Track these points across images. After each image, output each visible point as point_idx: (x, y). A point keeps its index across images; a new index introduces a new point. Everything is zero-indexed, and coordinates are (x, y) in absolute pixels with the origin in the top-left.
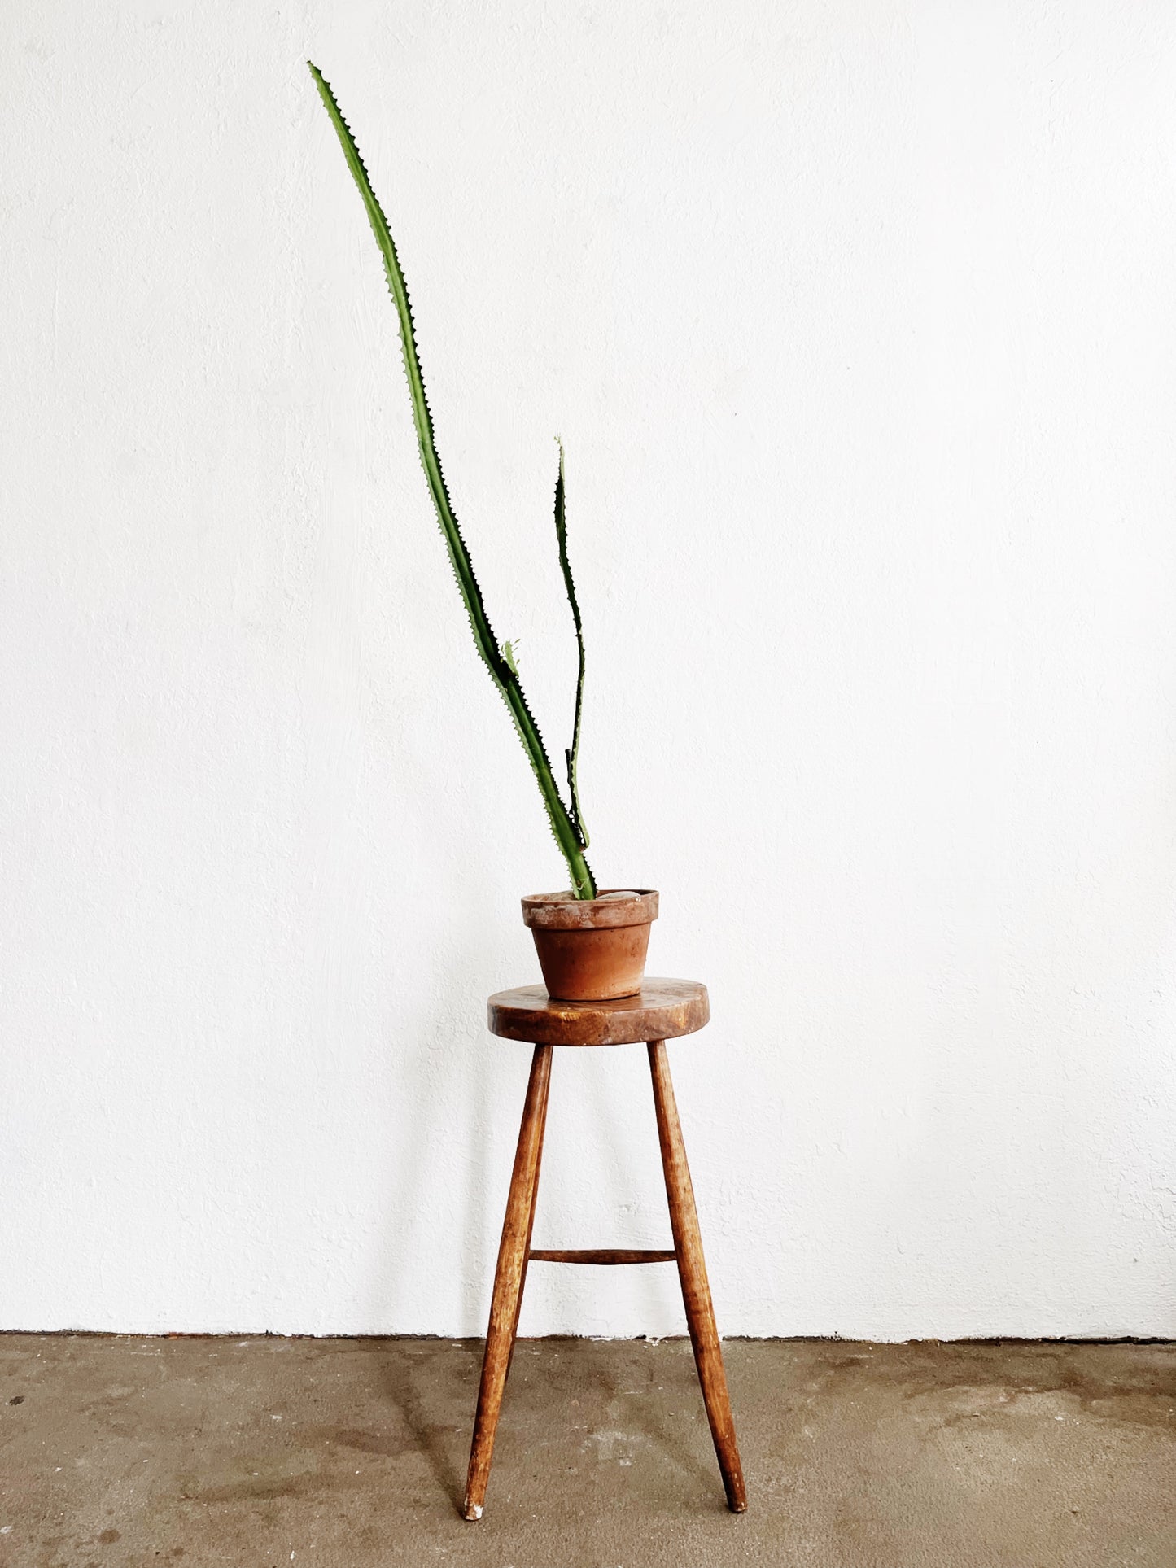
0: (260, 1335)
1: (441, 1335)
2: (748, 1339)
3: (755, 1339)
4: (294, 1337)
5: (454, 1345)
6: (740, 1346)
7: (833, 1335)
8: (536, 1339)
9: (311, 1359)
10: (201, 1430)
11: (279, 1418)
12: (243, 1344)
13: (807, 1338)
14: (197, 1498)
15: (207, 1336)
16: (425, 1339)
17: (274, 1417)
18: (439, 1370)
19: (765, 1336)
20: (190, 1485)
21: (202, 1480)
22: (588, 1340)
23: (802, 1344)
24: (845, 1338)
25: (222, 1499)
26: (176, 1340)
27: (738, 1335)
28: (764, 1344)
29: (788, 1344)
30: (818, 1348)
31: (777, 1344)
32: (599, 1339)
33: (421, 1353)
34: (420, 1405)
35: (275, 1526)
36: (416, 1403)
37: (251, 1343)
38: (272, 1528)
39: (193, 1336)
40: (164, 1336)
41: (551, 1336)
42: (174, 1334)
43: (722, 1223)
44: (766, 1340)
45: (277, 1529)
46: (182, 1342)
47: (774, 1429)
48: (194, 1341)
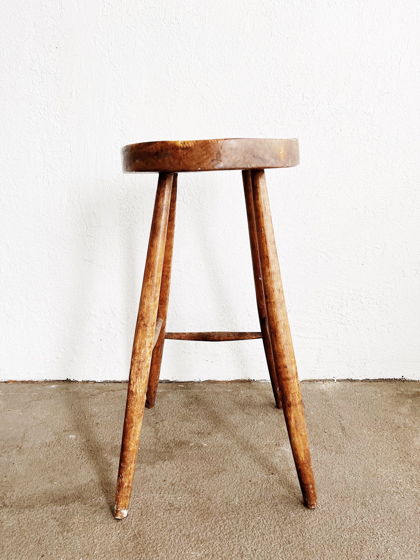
0: (63, 381)
1: (171, 380)
2: (351, 381)
3: (355, 381)
4: (83, 382)
5: (179, 386)
6: (348, 384)
7: (401, 378)
8: (227, 382)
9: (94, 395)
10: (21, 448)
11: (74, 437)
12: (53, 386)
13: (385, 380)
14: (11, 506)
15: (32, 382)
16: (162, 382)
17: (70, 436)
18: (172, 402)
19: (361, 379)
20: (8, 495)
21: (17, 490)
22: (258, 382)
23: (383, 383)
24: (408, 379)
25: (31, 507)
26: (12, 384)
27: (345, 378)
28: (361, 383)
29: (375, 383)
30: (393, 385)
31: (368, 383)
32: (264, 381)
33: (160, 391)
34: (164, 426)
35: (68, 531)
36: (161, 424)
37: (57, 386)
38: (65, 534)
39: (23, 382)
40: (6, 382)
41: (237, 380)
42: (11, 381)
43: (341, 317)
44: (362, 381)
45: (70, 534)
46: (16, 386)
47: (395, 441)
48: (24, 385)
